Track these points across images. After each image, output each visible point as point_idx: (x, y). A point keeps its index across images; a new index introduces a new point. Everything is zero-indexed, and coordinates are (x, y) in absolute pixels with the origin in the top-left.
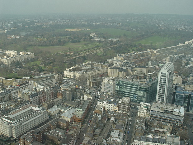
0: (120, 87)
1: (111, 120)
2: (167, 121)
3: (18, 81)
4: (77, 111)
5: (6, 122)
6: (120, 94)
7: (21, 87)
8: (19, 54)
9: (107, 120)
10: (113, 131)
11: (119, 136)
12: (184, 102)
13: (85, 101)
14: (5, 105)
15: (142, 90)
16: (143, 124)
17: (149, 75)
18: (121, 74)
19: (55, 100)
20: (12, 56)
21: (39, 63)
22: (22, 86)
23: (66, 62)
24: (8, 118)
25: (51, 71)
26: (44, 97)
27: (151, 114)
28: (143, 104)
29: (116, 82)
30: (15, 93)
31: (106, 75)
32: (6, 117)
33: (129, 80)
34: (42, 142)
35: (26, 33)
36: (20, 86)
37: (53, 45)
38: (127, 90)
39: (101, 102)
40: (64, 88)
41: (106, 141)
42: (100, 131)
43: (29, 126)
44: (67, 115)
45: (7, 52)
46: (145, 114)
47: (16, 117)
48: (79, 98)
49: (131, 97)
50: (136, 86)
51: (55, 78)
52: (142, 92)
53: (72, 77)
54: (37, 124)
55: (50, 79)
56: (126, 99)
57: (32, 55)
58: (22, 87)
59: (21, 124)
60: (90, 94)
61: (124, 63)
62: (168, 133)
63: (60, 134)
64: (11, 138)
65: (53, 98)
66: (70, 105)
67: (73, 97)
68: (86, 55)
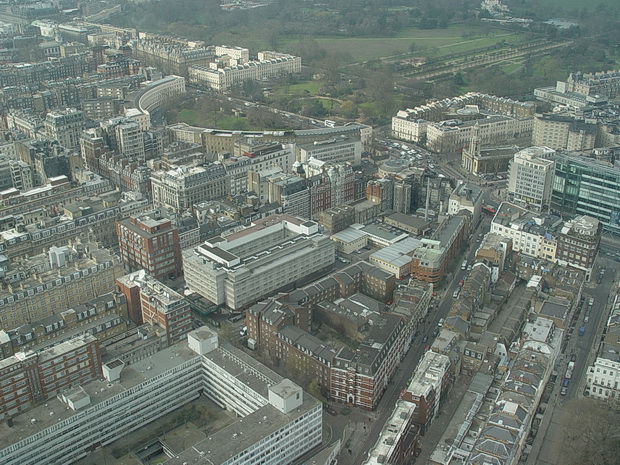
0: (567, 183)
1: (529, 285)
3: (249, 141)
4: (425, 245)
5: (211, 260)
6: (563, 206)
7: (256, 159)
8: (253, 57)
9: (517, 285)
10: (532, 322)
11: (550, 337)
13: (451, 218)
14: (208, 211)
18: (575, 141)
19: (359, 207)
20: (233, 63)
21: (314, 88)
22: (261, 158)
23: (398, 91)
24: (215, 251)
25: (352, 116)
26: (324, 195)
29: (558, 166)
30: (237, 177)
31: (525, 140)
32: (211, 246)
33: (602, 162)
34: (309, 328)
36: (253, 156)
37: (362, 34)
38: (592, 195)
39: (502, 226)
40: (387, 173)
41: (507, 347)
42: (491, 317)
43: (274, 278)
44: (391, 255)
45: (220, 51)
47: (237, 248)
48: (434, 206)
49: (604, 219)
51: (363, 139)
53: (416, 140)
54: (299, 275)
55: (346, 139)
56: (584, 221)
57: (293, 63)
58: (259, 161)
59: (251, 271)
60: (471, 198)
61: (590, 103)
63: (365, 311)
64: (223, 310)
65: (352, 201)
66: (403, 227)
67: (416, 201)
68: (464, 70)
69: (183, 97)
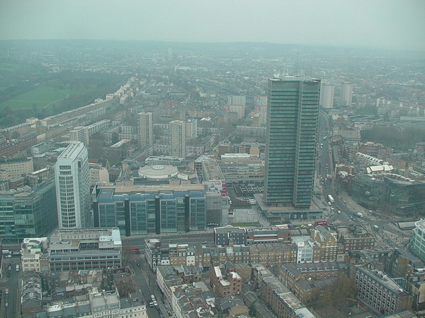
2: (88, 265)
12: (120, 219)
15: (23, 213)
16: (36, 287)
17: (36, 174)
27: (53, 259)
28: (31, 241)
46: (39, 263)
50: (9, 204)
52: (24, 216)
62: (94, 289)
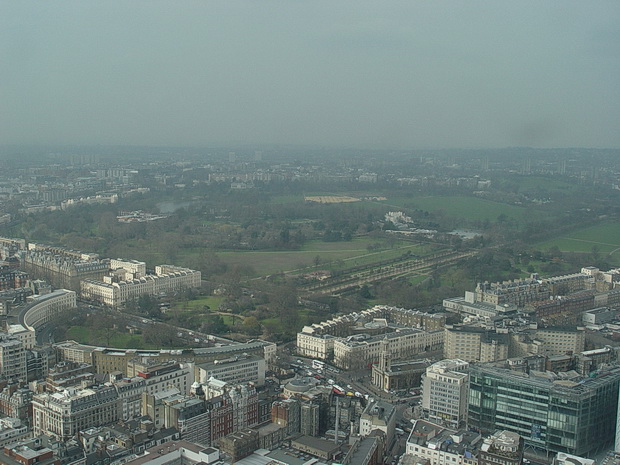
0: (484, 397)
3: (144, 361)
6: (482, 421)
7: (151, 380)
8: (150, 271)
13: (363, 439)
14: (97, 439)
15: (562, 411)
17: (588, 356)
18: (488, 351)
19: (264, 431)
20: (129, 277)
21: (215, 303)
22: (157, 379)
23: (303, 306)
25: (255, 333)
26: (226, 418)
28: (569, 459)
29: (473, 379)
30: (130, 400)
31: (436, 353)
33: (517, 373)
35: (179, 207)
36: (148, 377)
37: (265, 247)
38: (510, 408)
39: (418, 446)
40: (293, 393)
45: (115, 264)
48: (344, 427)
49: (525, 434)
50: (541, 393)
51: (267, 357)
52: (563, 417)
53: (323, 357)
55: (248, 358)
56: (504, 437)
57: (192, 277)
58: (154, 382)
60: (383, 417)
61: (500, 313)
65: (257, 424)
66: (312, 451)
67: (325, 422)
68: (371, 283)
69: (73, 313)
